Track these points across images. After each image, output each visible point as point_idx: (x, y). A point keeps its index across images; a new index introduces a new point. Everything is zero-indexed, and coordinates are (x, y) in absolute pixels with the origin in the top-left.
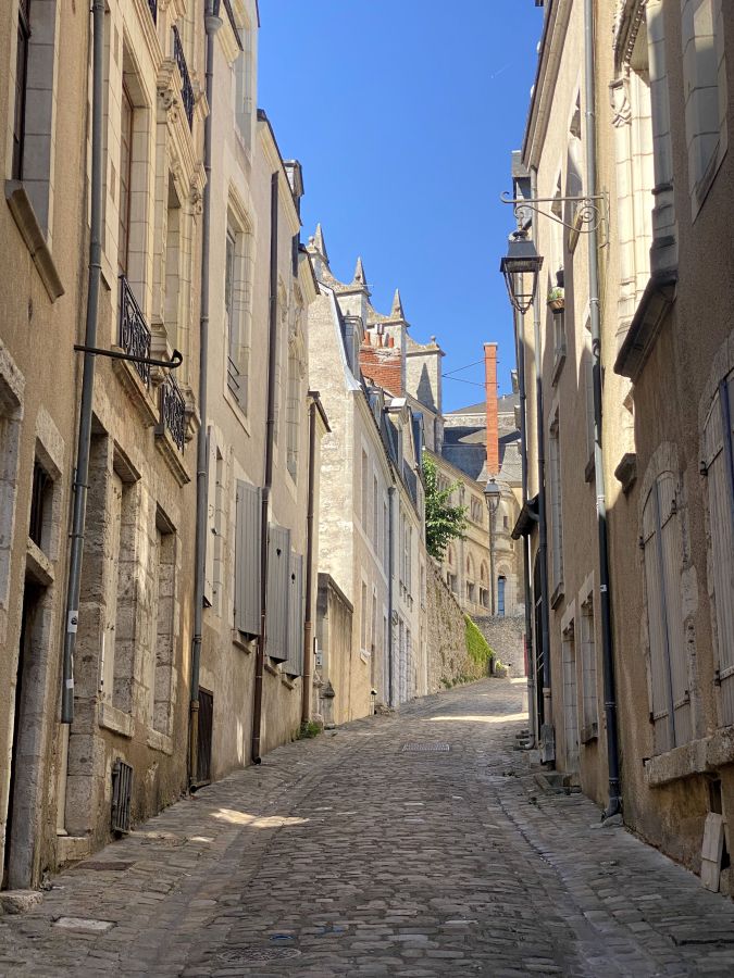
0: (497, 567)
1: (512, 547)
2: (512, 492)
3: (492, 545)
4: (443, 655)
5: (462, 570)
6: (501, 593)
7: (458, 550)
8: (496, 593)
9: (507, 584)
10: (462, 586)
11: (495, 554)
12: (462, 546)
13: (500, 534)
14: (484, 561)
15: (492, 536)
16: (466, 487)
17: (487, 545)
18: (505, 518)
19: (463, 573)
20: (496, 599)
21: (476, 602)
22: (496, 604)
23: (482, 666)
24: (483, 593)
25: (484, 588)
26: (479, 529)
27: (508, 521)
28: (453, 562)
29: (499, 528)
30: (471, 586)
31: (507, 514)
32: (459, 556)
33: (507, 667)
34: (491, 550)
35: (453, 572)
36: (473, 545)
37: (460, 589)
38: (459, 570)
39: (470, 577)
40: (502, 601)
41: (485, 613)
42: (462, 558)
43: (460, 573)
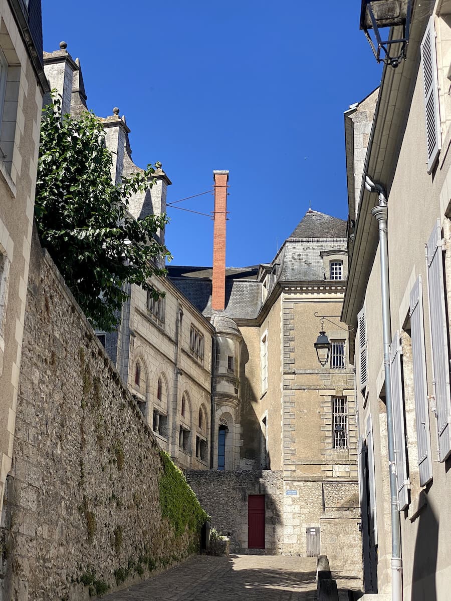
0: (218, 414)
1: (236, 392)
2: (239, 331)
3: (213, 387)
4: (90, 519)
5: (175, 409)
6: (222, 445)
7: (171, 384)
8: (216, 444)
9: (229, 435)
10: (174, 429)
11: (216, 399)
12: (176, 380)
13: (223, 376)
14: (203, 405)
15: (215, 378)
16: (184, 310)
17: (207, 386)
18: (230, 358)
19: (175, 413)
20: (216, 452)
21: (191, 453)
22: (216, 458)
23: (188, 537)
24: (201, 443)
25: (201, 438)
26: (199, 366)
27: (233, 361)
28: (164, 398)
29: (223, 369)
30: (185, 433)
31: (233, 355)
32: (171, 392)
33: (226, 539)
34: (212, 394)
35: (162, 409)
36: (190, 382)
37: (170, 433)
38: (171, 410)
39: (187, 420)
40: (222, 455)
41: (200, 466)
42: (176, 395)
43: (171, 413)
